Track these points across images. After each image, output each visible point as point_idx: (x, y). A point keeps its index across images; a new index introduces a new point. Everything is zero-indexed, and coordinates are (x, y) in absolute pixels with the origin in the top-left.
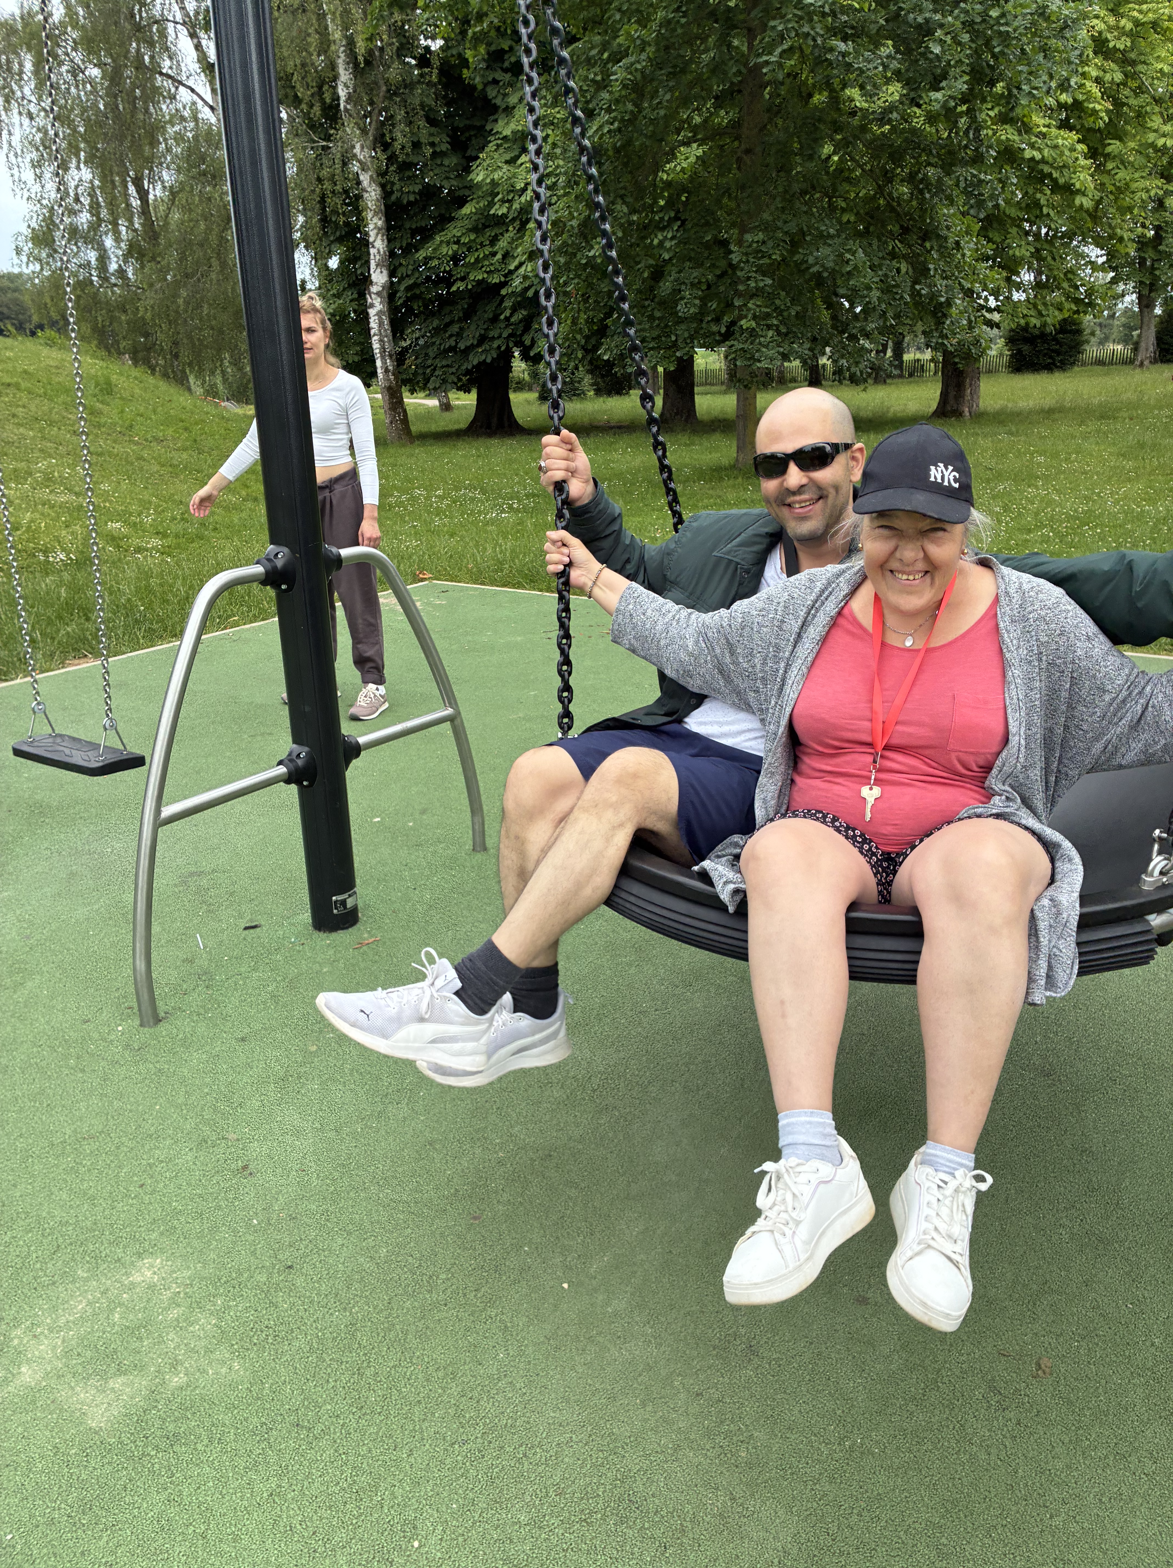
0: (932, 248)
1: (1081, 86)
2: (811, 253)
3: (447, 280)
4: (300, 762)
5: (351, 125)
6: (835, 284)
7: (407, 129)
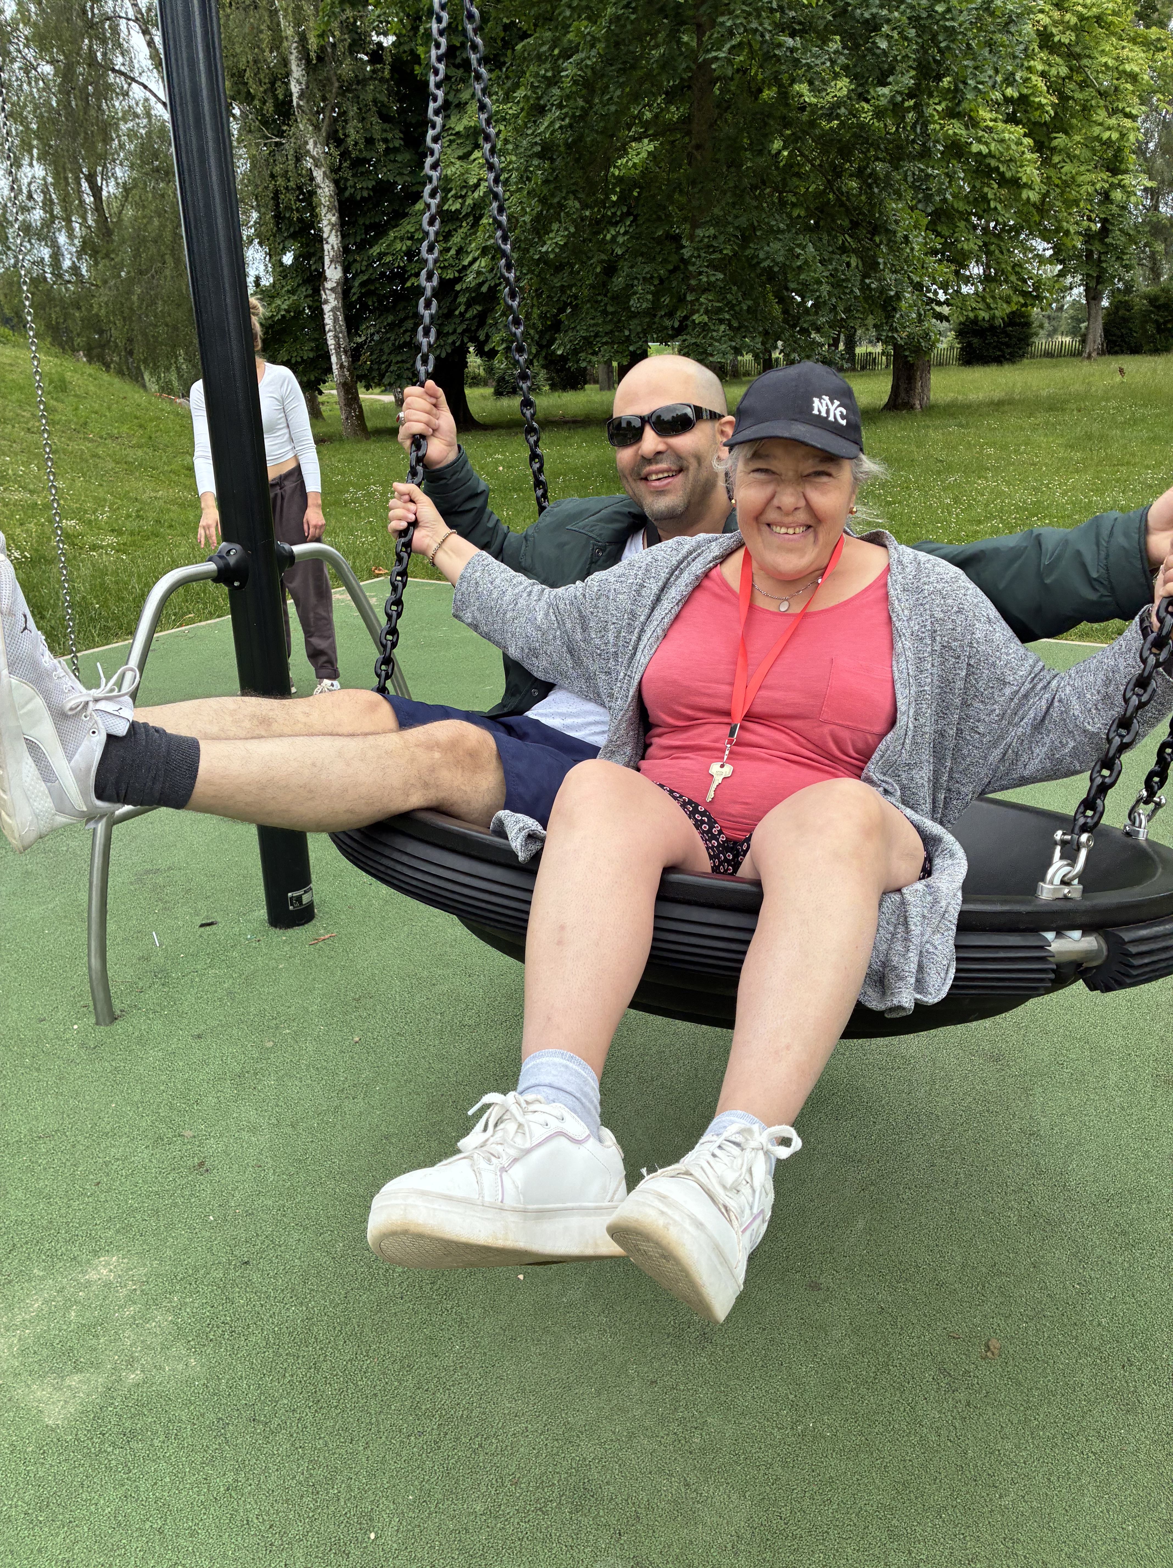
0: (881, 242)
1: (1026, 80)
2: (762, 248)
3: (401, 276)
5: (304, 121)
6: (786, 278)
7: (360, 125)
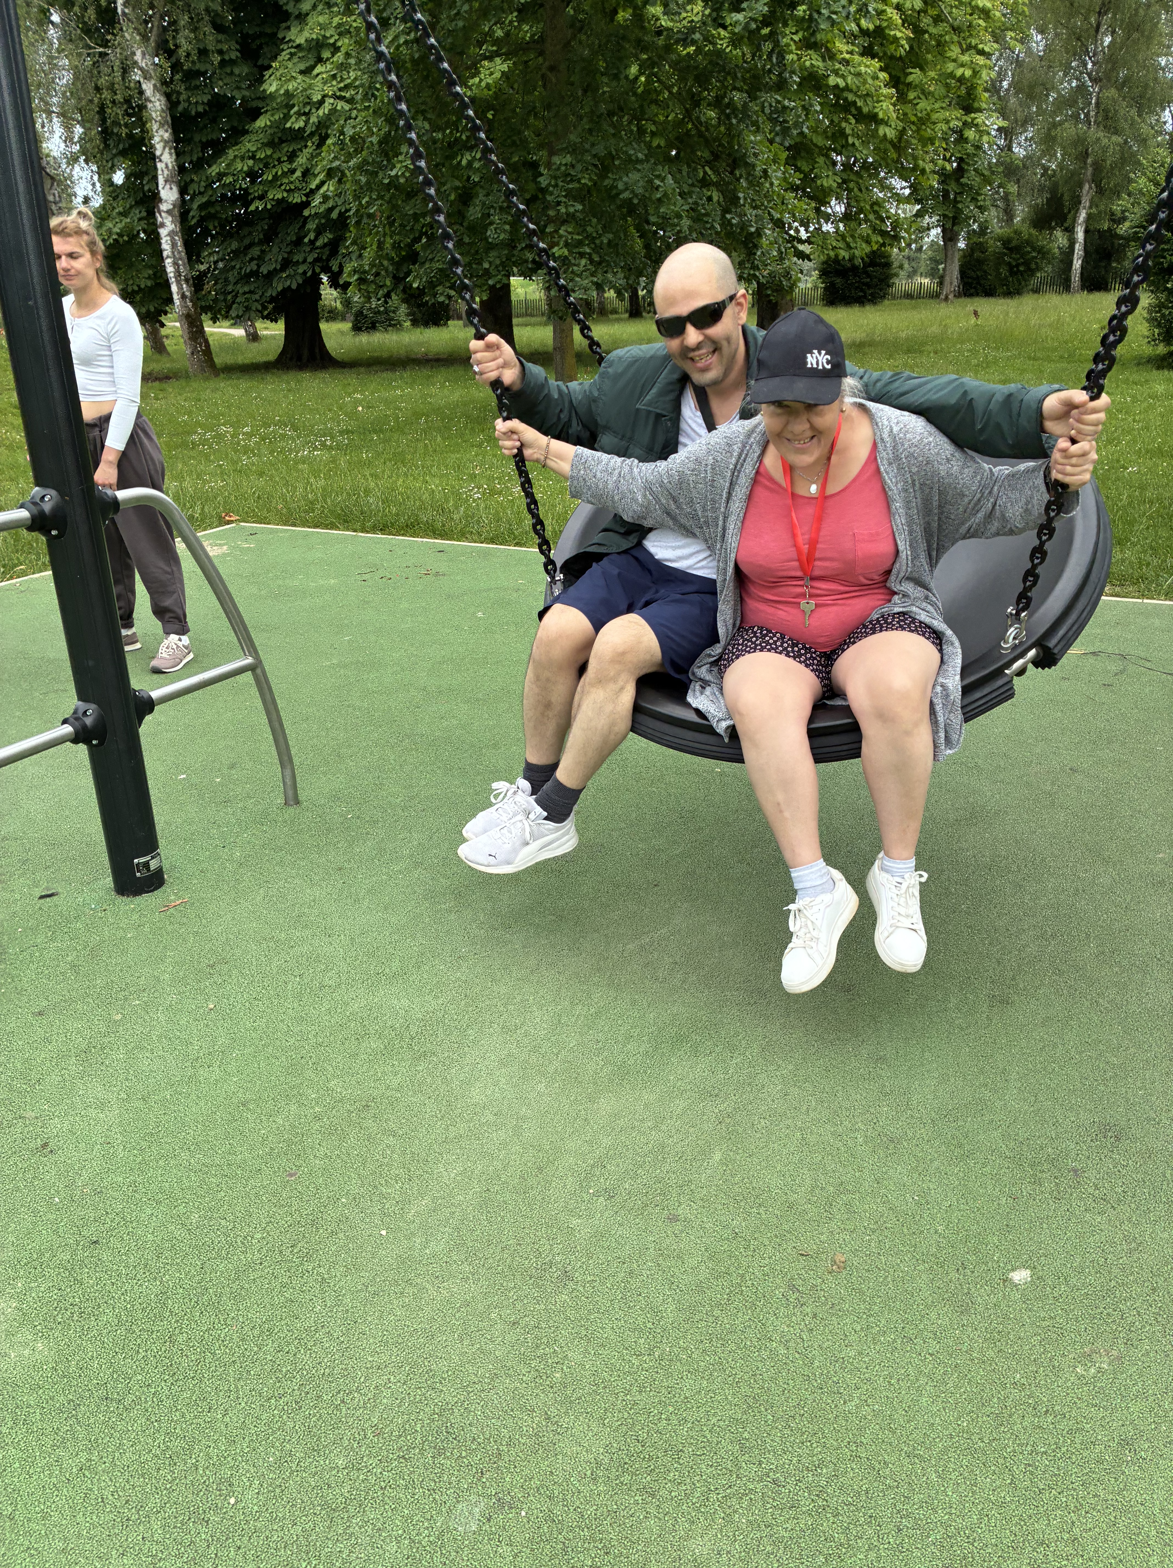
0: (741, 176)
1: (880, 13)
2: (621, 178)
3: (245, 199)
4: (88, 721)
5: (131, 30)
6: (647, 211)
7: (192, 35)
